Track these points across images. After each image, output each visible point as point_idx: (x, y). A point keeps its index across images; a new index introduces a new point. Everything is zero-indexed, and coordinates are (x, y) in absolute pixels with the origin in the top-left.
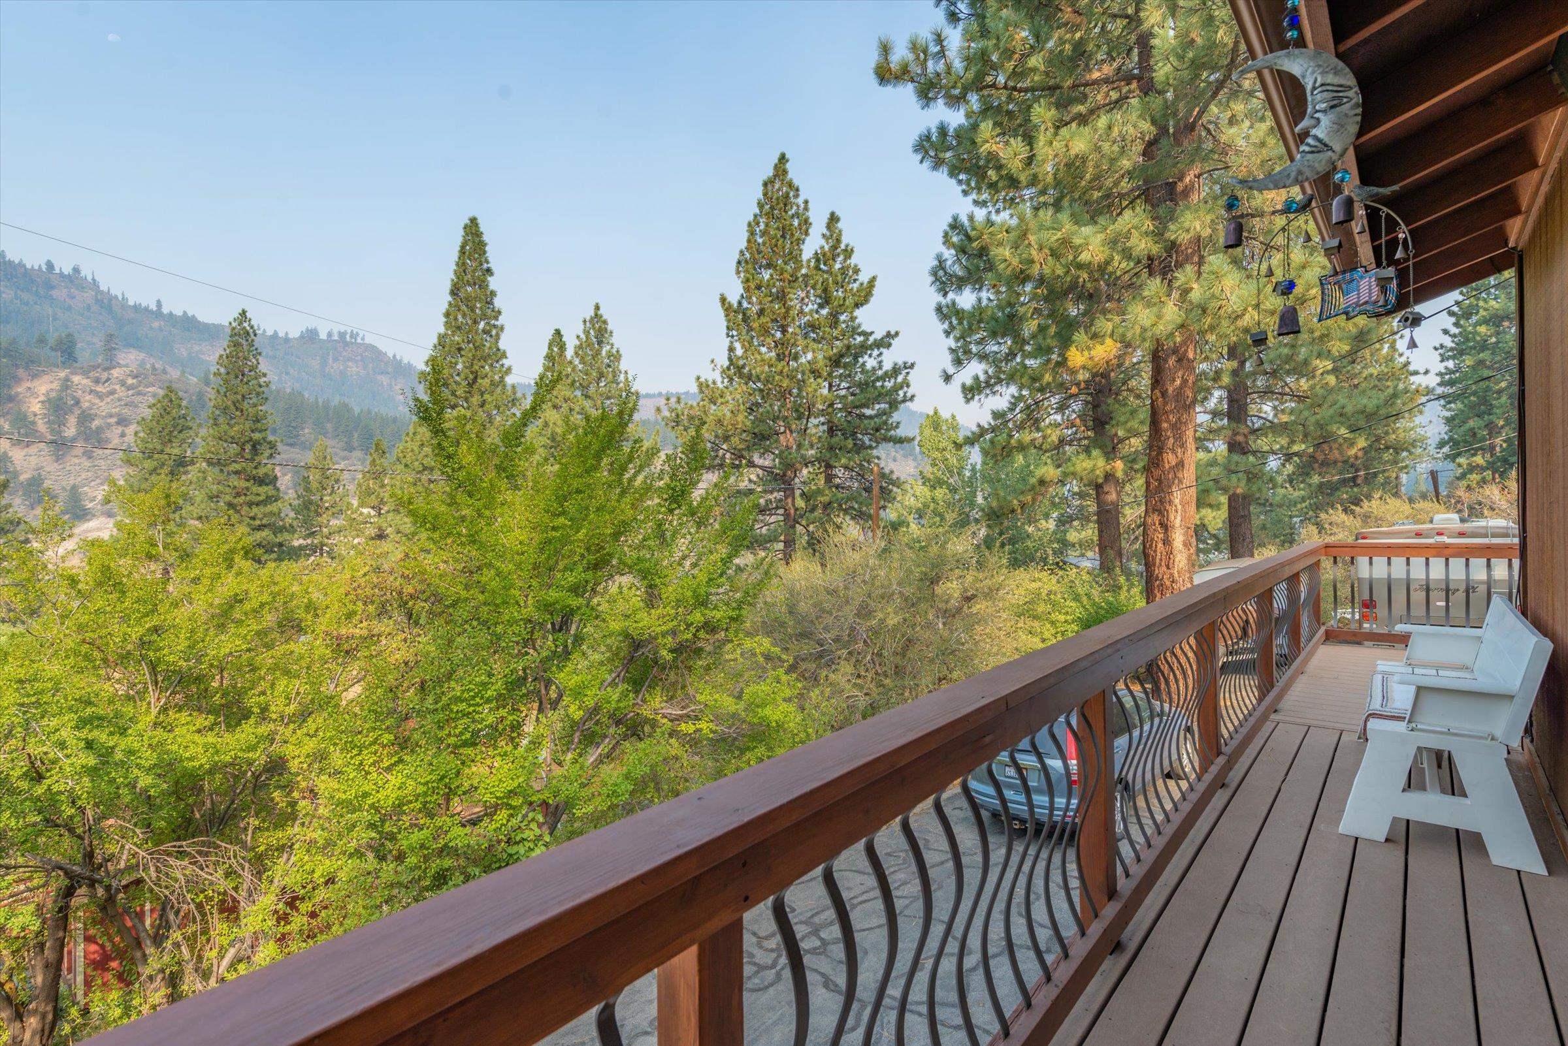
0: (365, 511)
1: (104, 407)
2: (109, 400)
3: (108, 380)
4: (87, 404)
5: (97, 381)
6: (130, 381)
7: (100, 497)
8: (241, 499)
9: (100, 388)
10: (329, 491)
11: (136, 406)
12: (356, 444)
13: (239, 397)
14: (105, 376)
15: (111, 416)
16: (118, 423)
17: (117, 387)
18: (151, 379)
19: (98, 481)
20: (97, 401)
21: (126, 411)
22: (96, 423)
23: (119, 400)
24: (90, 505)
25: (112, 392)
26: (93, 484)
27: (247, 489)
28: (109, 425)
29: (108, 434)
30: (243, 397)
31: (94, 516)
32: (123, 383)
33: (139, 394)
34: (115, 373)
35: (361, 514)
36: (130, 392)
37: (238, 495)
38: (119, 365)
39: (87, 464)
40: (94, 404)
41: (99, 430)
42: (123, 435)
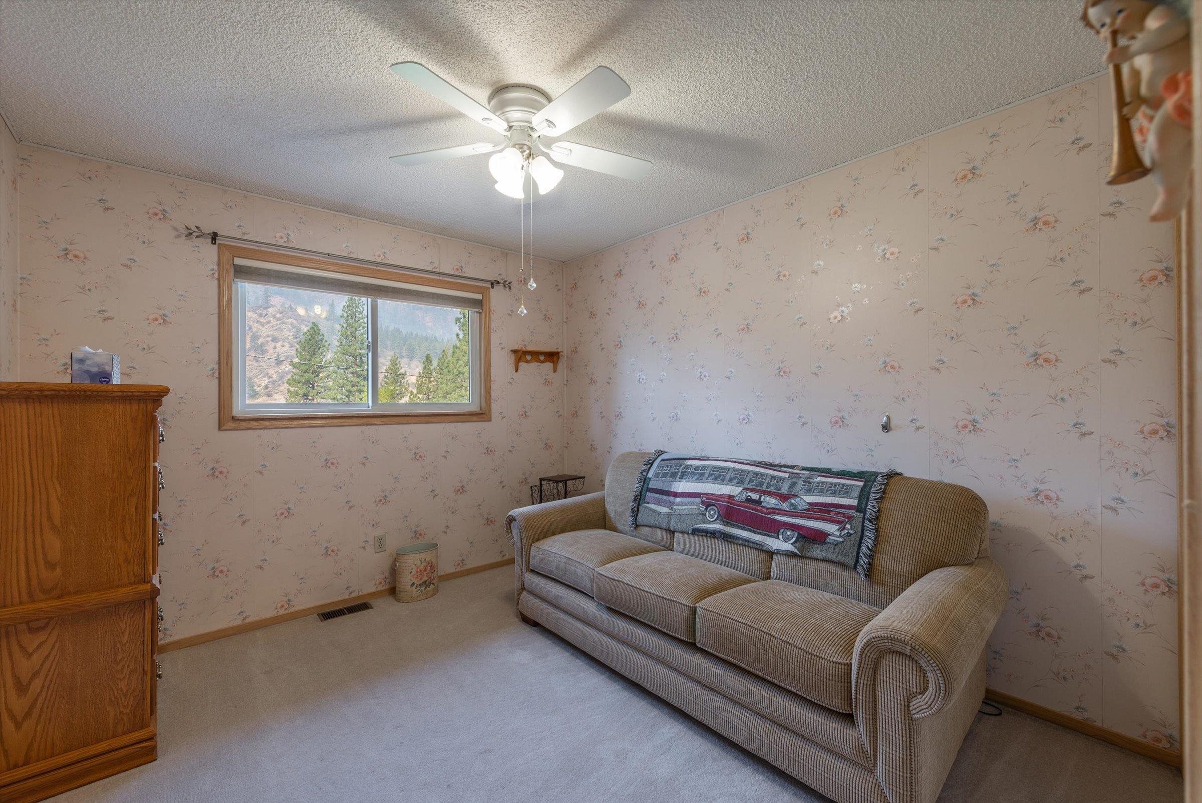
0: (420, 396)
1: (265, 331)
2: (267, 327)
3: (267, 314)
4: (255, 329)
5: (261, 315)
6: (278, 315)
7: (263, 385)
8: (355, 388)
9: (262, 320)
10: (399, 384)
11: (282, 331)
12: (404, 354)
13: (354, 329)
14: (265, 312)
15: (268, 336)
16: (272, 341)
17: (272, 319)
18: (290, 314)
19: (262, 375)
20: (261, 327)
21: (276, 334)
22: (260, 341)
23: (273, 327)
24: (258, 389)
25: (269, 322)
26: (259, 377)
27: (358, 382)
28: (268, 342)
29: (266, 347)
30: (356, 329)
31: (260, 396)
32: (274, 317)
33: (283, 323)
34: (271, 310)
35: (419, 398)
36: (279, 322)
37: (353, 386)
38: (272, 306)
39: (256, 364)
40: (259, 329)
41: (262, 345)
42: (275, 348)
